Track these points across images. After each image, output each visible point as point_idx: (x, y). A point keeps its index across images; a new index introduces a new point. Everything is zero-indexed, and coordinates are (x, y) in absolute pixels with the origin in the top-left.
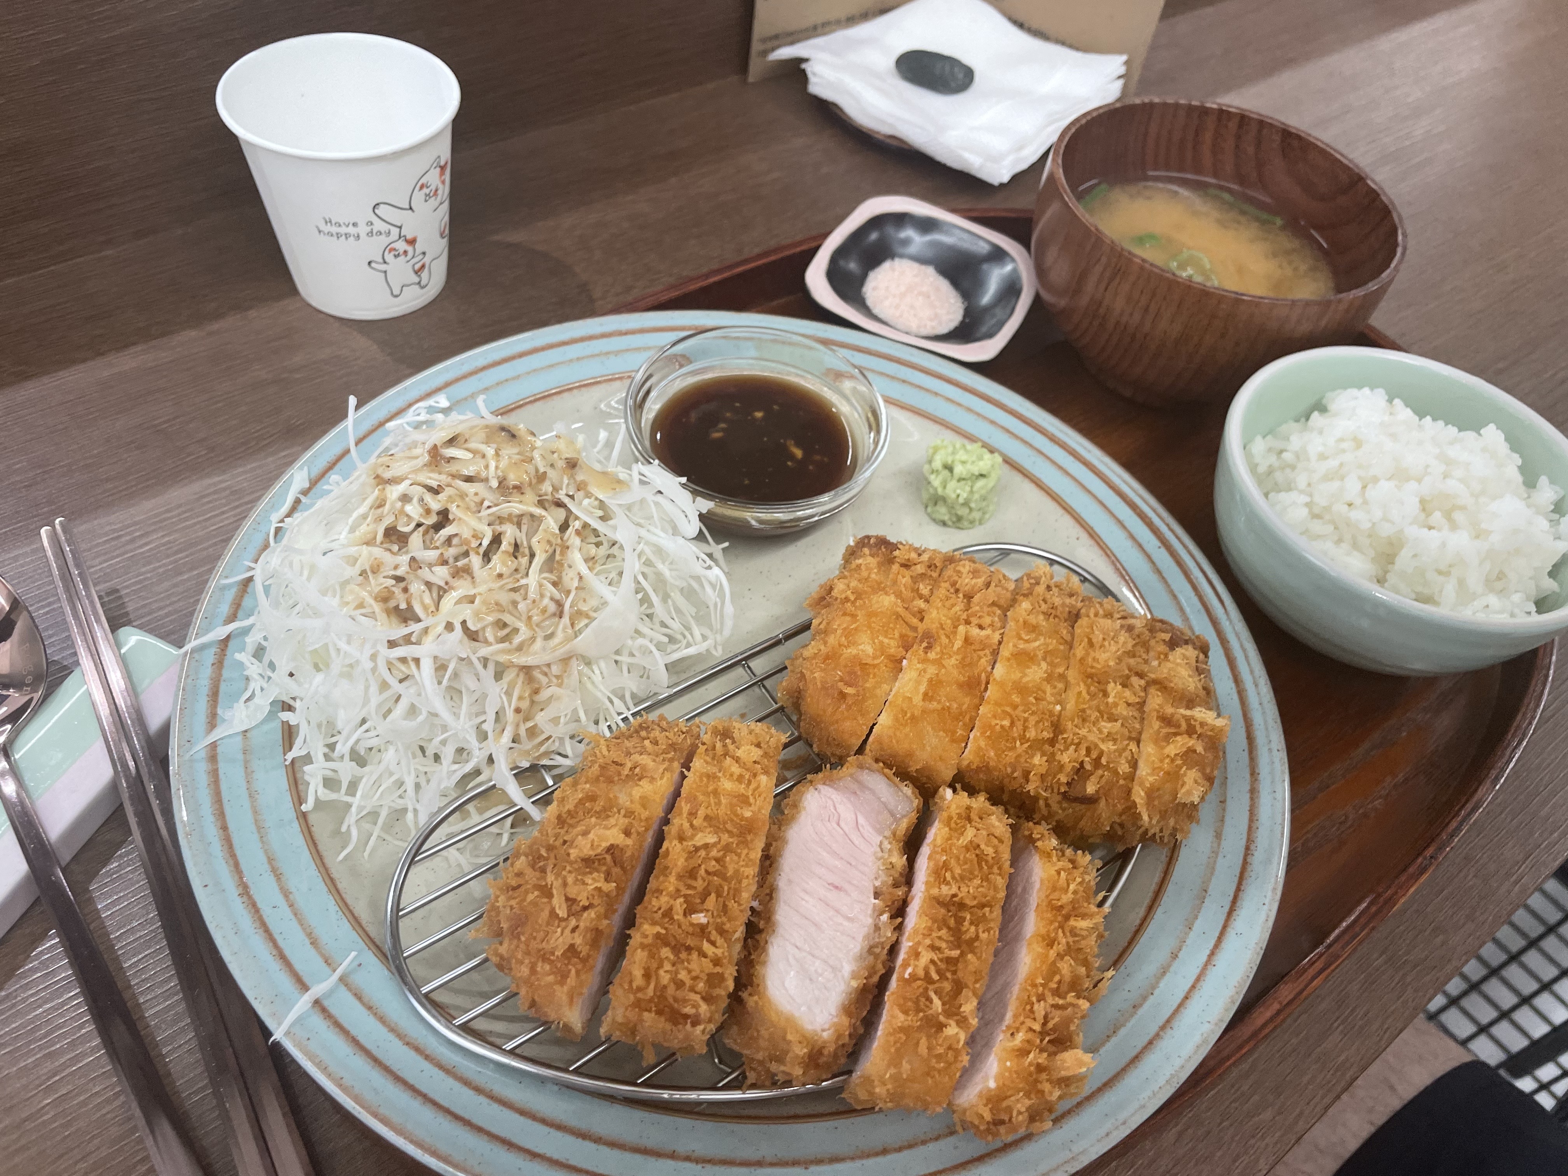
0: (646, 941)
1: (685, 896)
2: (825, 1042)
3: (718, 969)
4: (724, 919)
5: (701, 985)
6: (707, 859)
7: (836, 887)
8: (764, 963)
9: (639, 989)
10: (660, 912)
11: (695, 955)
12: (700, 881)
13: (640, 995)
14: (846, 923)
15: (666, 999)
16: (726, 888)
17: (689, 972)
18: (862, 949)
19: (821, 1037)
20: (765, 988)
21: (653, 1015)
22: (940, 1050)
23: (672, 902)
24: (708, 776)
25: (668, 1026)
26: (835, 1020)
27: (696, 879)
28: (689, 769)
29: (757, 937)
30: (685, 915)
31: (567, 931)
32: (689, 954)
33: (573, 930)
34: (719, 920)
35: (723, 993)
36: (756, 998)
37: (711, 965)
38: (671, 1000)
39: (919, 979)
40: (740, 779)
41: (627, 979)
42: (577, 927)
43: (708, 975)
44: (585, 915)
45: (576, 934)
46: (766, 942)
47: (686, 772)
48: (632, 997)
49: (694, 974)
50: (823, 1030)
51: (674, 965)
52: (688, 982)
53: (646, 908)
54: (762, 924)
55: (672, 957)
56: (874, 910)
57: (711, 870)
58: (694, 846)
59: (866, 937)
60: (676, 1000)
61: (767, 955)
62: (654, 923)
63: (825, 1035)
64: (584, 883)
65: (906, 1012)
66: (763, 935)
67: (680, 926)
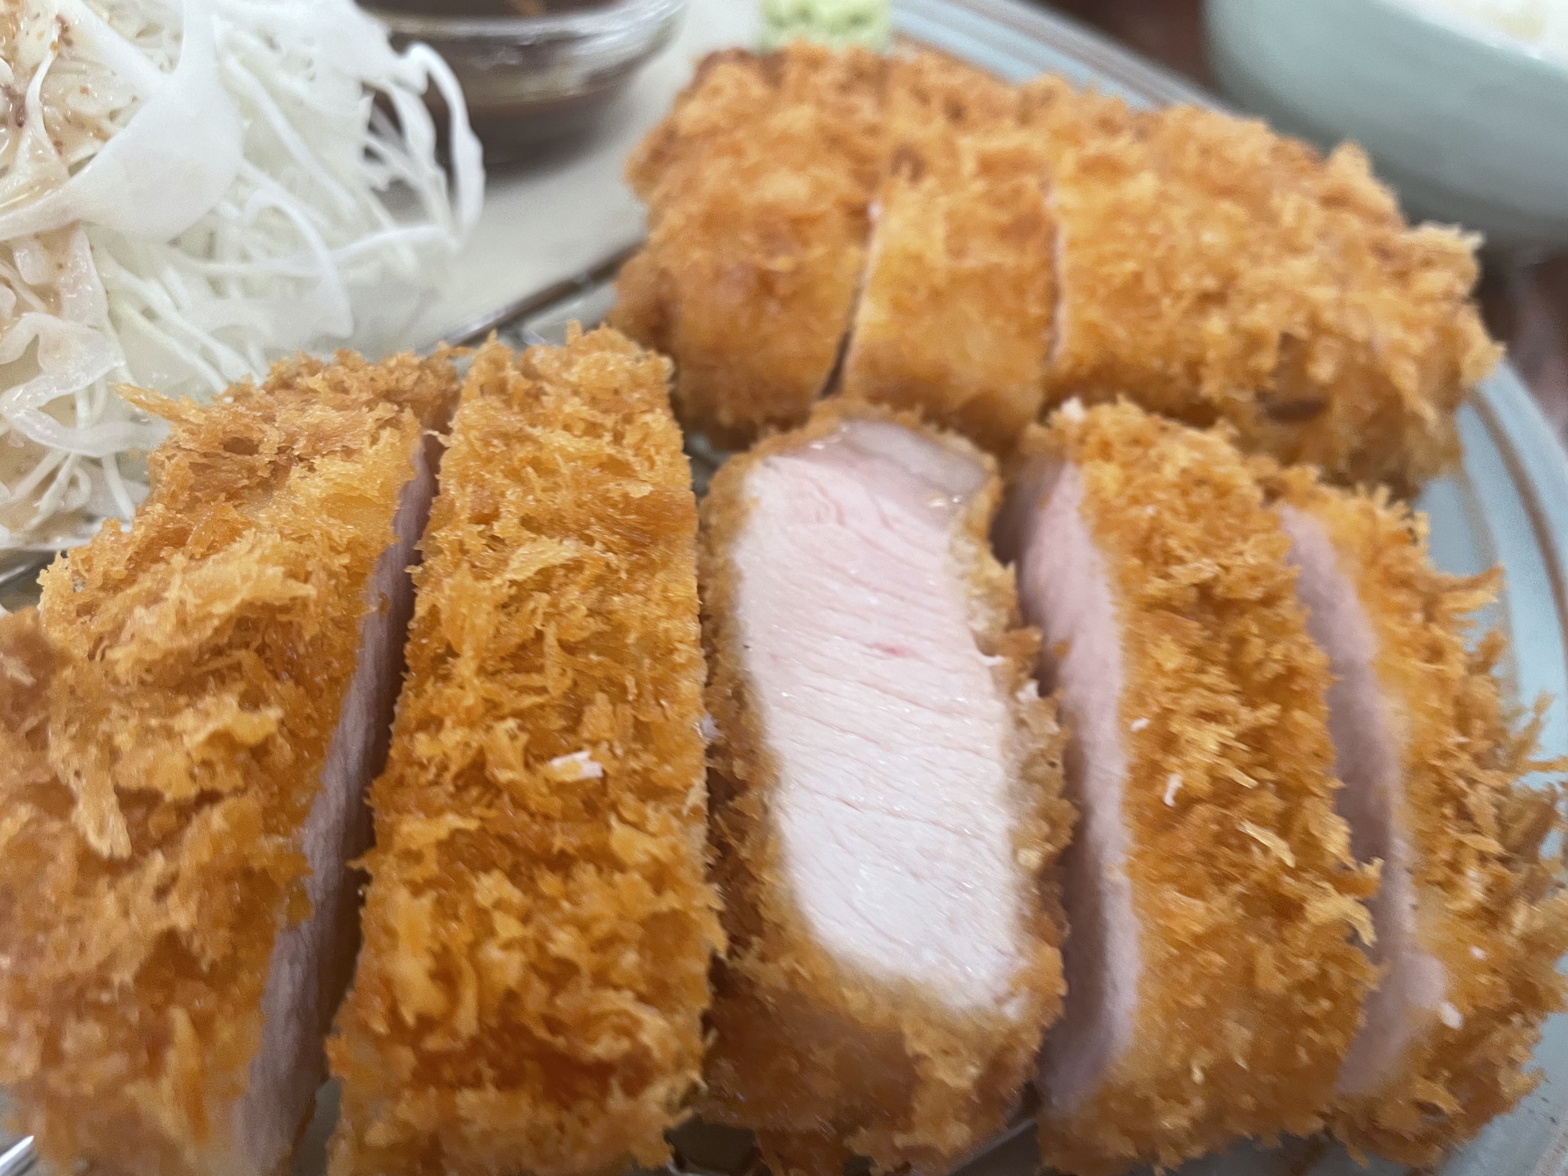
0: (417, 873)
1: (517, 714)
2: (1013, 1033)
3: (670, 901)
4: (648, 759)
5: (630, 959)
6: (554, 613)
7: (892, 651)
8: (778, 863)
9: (426, 1023)
10: (448, 776)
11: (586, 874)
12: (553, 671)
13: (433, 1043)
14: (945, 722)
15: (523, 1032)
16: (630, 682)
17: (583, 927)
18: (1008, 773)
19: (1002, 1019)
20: (805, 926)
21: (491, 1093)
22: (1309, 967)
23: (478, 738)
24: (506, 437)
25: (547, 1116)
26: (1022, 963)
27: (540, 670)
28: (447, 431)
29: (737, 803)
30: (527, 765)
31: (143, 900)
32: (567, 876)
33: (161, 892)
34: (634, 764)
35: (699, 967)
36: (786, 962)
37: (647, 891)
38: (542, 1033)
39: (1199, 801)
40: (593, 429)
41: (378, 1004)
42: (174, 878)
43: (643, 924)
44: (192, 832)
45: (173, 899)
46: (766, 810)
47: (441, 438)
48: (406, 1057)
49: (600, 930)
50: (1000, 1001)
51: (525, 919)
52: (585, 961)
53: (401, 782)
54: (739, 768)
55: (515, 895)
56: (996, 682)
57: (575, 636)
58: (513, 583)
59: (1007, 745)
60: (553, 1025)
61: (780, 838)
62: (433, 812)
63: (1012, 1011)
64: (170, 734)
65: (1195, 892)
66: (753, 794)
67: (519, 804)
